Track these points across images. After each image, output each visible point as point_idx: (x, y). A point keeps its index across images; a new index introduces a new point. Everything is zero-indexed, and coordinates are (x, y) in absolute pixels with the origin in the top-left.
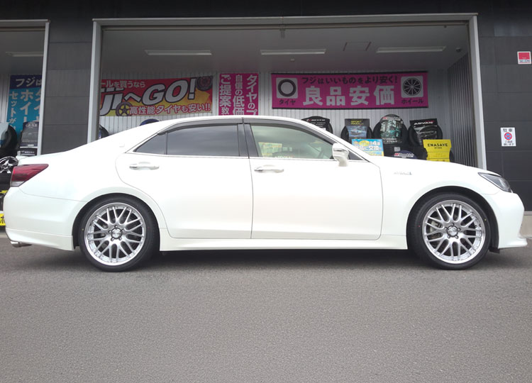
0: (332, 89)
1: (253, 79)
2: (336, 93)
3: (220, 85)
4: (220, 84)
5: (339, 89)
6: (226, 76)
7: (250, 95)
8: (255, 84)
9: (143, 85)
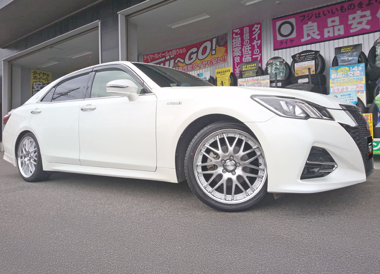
0: (329, 20)
1: (257, 28)
2: (334, 24)
3: (233, 40)
4: (233, 38)
5: (337, 19)
6: (236, 31)
7: (255, 43)
8: (259, 31)
9: (185, 50)
